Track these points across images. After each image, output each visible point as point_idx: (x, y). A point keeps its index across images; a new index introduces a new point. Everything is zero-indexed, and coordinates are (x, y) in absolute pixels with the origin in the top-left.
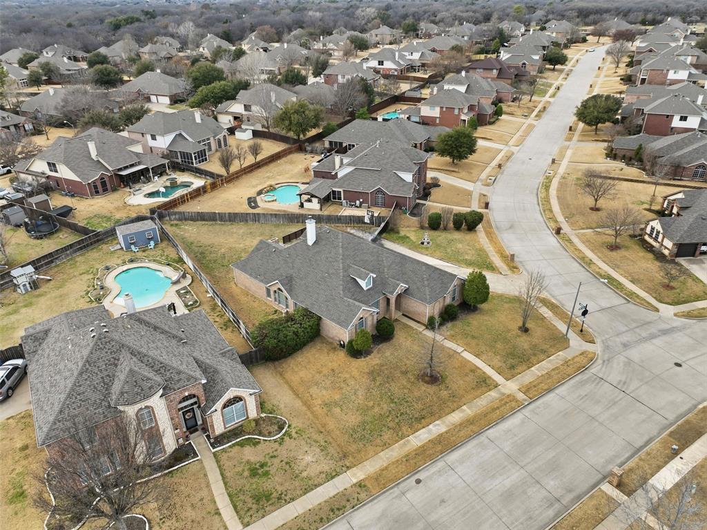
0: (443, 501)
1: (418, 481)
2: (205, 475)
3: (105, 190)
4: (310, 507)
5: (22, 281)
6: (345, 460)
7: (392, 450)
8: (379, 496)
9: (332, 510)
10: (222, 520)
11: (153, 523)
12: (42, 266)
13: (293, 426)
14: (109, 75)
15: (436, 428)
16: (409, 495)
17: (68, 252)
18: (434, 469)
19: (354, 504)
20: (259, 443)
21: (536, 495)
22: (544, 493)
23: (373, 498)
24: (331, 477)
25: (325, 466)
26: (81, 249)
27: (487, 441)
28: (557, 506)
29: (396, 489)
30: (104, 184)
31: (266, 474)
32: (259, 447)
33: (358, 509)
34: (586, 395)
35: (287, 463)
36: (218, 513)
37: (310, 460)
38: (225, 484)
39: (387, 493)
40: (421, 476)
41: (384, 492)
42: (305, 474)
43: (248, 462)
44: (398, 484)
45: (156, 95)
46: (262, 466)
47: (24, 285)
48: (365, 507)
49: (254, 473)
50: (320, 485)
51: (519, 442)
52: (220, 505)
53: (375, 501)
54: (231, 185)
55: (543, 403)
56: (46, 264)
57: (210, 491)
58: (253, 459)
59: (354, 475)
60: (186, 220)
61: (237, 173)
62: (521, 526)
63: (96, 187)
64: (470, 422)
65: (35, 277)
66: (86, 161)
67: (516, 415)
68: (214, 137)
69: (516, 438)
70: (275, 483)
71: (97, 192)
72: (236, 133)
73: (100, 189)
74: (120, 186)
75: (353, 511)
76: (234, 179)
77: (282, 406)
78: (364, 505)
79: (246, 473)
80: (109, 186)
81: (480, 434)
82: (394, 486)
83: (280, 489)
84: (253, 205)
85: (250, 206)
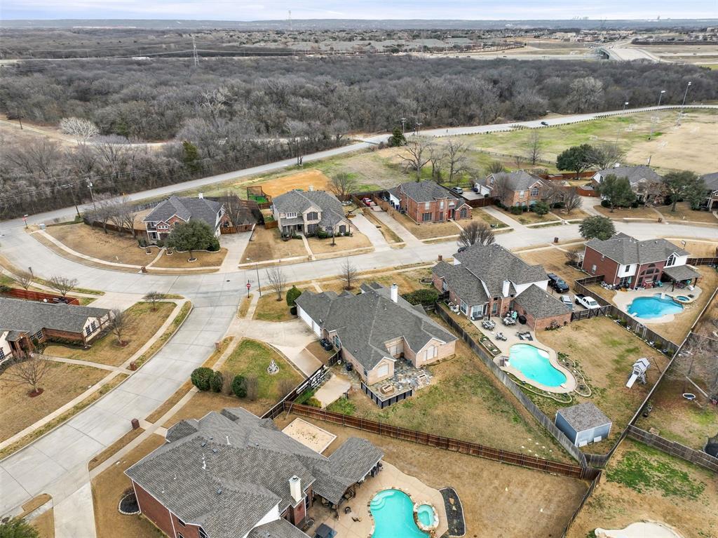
84: (452, 501)
85: (456, 498)
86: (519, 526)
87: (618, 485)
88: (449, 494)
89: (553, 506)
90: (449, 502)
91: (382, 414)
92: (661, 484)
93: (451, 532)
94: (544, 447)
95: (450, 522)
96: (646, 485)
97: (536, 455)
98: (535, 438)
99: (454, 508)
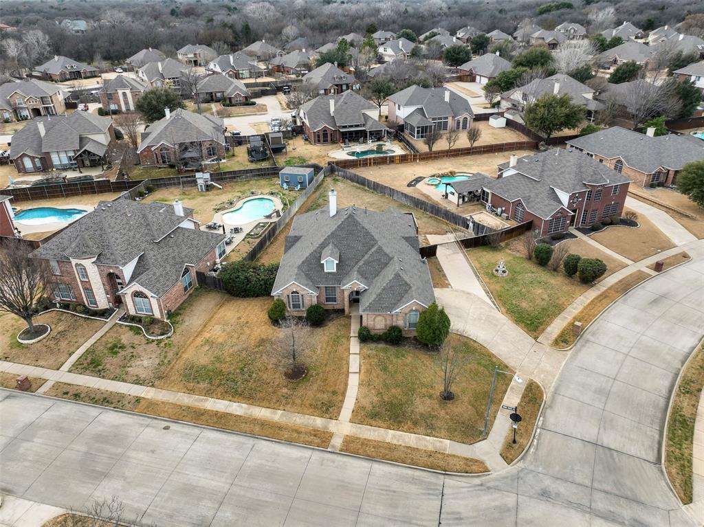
0: (153, 452)
1: (166, 428)
3: (325, 141)
5: (200, 182)
6: (159, 380)
7: (189, 398)
8: (136, 415)
9: (105, 399)
12: (227, 178)
14: (458, 54)
15: (236, 408)
16: (149, 430)
17: (248, 175)
18: (188, 430)
19: (117, 406)
20: (140, 334)
22: (210, 514)
23: (131, 412)
24: (137, 382)
25: (145, 374)
26: (259, 175)
27: (249, 447)
29: (150, 420)
30: (325, 135)
31: (116, 353)
32: (138, 336)
33: (116, 411)
34: (394, 492)
35: (132, 356)
36: (71, 354)
37: (145, 364)
39: (141, 418)
40: (174, 427)
41: (141, 416)
42: (129, 369)
43: (119, 340)
44: (156, 418)
45: (481, 76)
46: (121, 347)
47: (201, 186)
48: (121, 414)
49: (112, 348)
50: (125, 381)
51: (267, 467)
52: (78, 351)
53: (130, 416)
54: (422, 163)
55: (344, 462)
56: (230, 178)
57: (86, 341)
58: (123, 340)
59: (148, 392)
60: (347, 178)
61: (439, 152)
62: (157, 514)
63: (319, 136)
64: (263, 424)
65: (210, 183)
66: (324, 115)
67: (305, 451)
68: (453, 117)
69: (270, 464)
70: (111, 361)
71: (319, 141)
72: (490, 119)
73: (322, 139)
74: (339, 141)
75: (113, 410)
76: (431, 157)
78: (122, 412)
79: (109, 345)
80: (329, 139)
81: (255, 438)
82: (151, 418)
83: (108, 366)
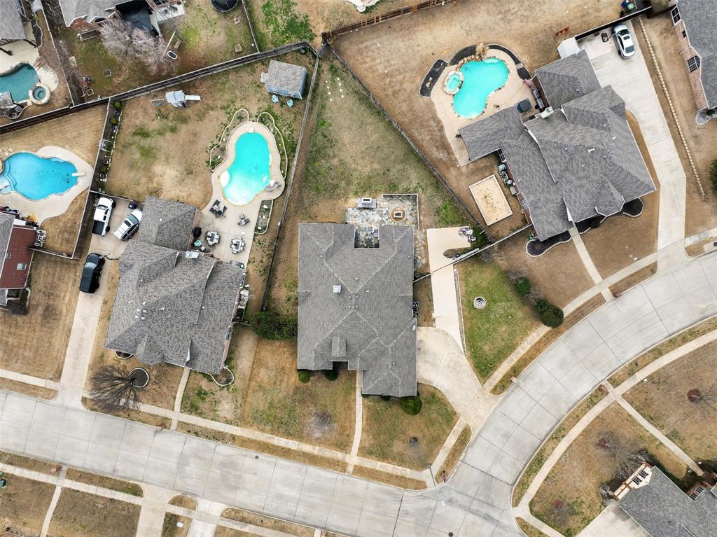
0: (255, 474)
1: (257, 457)
2: (181, 377)
4: (208, 427)
6: (240, 421)
7: (263, 435)
9: (214, 437)
10: (174, 403)
11: (151, 382)
13: (235, 384)
16: (247, 459)
18: (269, 459)
19: (224, 442)
21: (291, 506)
22: (294, 509)
23: (233, 446)
24: (228, 422)
25: (230, 416)
27: (304, 470)
28: (292, 517)
29: (246, 452)
31: (204, 399)
32: (210, 383)
33: (224, 445)
34: (378, 499)
35: (215, 401)
36: (175, 398)
37: (226, 408)
38: (185, 388)
40: (261, 456)
42: (218, 413)
43: (201, 387)
44: (248, 451)
46: (204, 394)
48: (228, 447)
49: (199, 394)
50: (220, 422)
51: (316, 484)
52: (178, 396)
55: (355, 481)
57: (178, 386)
58: (203, 387)
59: (236, 430)
69: (317, 482)
70: (203, 406)
77: (240, 367)
79: (196, 392)
83: (203, 410)
84: (428, 85)
85: (424, 85)
86: (401, 45)
87: (313, 30)
88: (425, 91)
89: (369, 43)
90: (430, 85)
91: (420, 190)
92: (288, 12)
93: (445, 65)
94: (328, 88)
95: (441, 71)
96: (297, 18)
97: (340, 84)
98: (327, 98)
99: (431, 79)
